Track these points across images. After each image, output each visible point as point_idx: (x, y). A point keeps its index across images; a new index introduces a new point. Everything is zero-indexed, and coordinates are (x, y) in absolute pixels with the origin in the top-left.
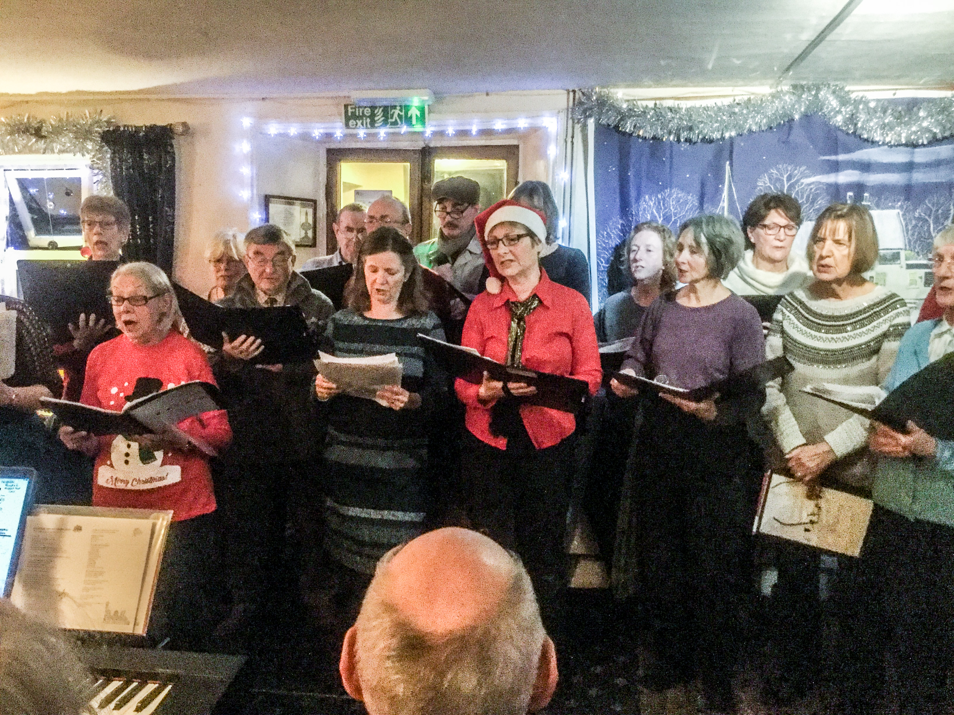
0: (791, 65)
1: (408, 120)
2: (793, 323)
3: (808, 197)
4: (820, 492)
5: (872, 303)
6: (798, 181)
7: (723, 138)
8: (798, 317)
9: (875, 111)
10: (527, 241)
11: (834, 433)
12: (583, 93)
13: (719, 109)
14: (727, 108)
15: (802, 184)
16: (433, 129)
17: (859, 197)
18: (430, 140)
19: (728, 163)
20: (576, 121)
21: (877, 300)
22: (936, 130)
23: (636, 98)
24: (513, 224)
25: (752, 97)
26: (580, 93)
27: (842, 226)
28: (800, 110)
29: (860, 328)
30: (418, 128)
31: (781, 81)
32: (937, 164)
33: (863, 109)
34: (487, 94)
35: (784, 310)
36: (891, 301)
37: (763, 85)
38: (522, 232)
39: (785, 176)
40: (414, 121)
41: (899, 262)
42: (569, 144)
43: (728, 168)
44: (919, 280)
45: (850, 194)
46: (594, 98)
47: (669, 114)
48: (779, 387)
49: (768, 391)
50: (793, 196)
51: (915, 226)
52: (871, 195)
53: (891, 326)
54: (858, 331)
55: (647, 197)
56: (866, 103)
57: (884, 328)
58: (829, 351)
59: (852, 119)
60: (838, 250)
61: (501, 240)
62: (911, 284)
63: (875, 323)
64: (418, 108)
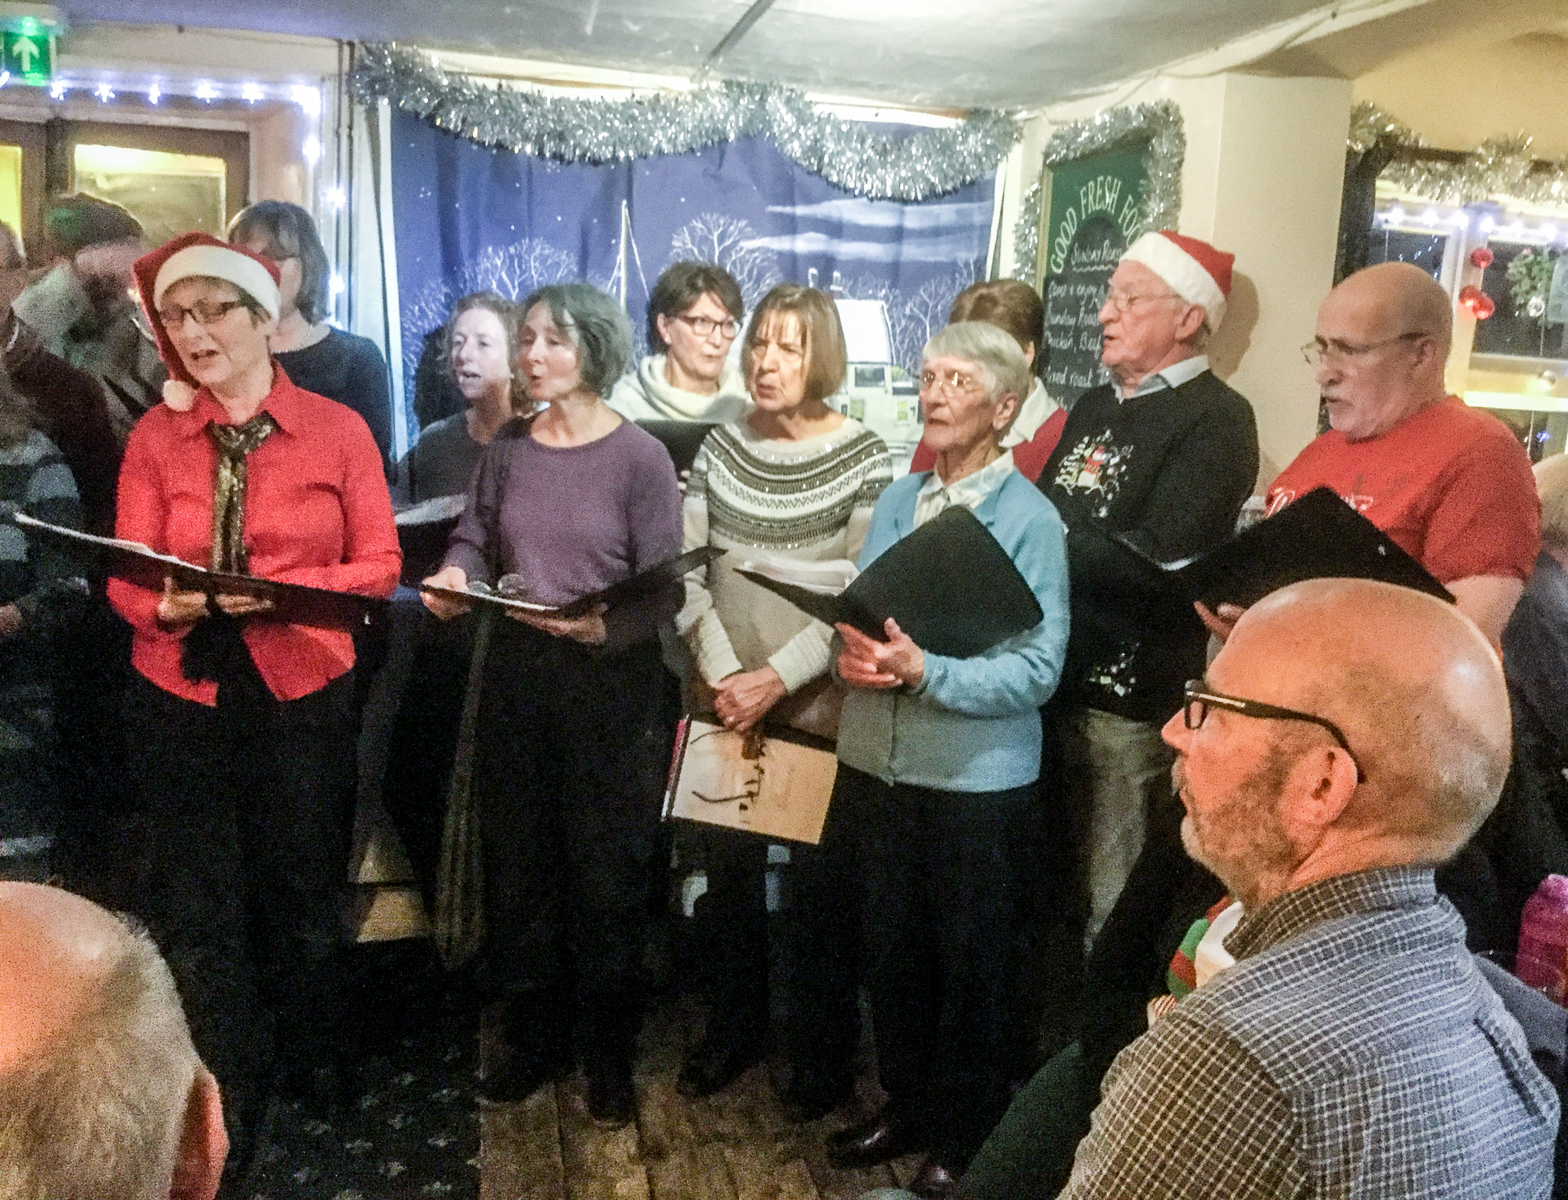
0: (722, 45)
1: (13, 62)
2: (724, 477)
3: (751, 271)
4: (763, 745)
5: (838, 446)
6: (735, 243)
7: (615, 159)
8: (732, 464)
9: (848, 137)
10: (242, 314)
11: (782, 651)
12: (369, 52)
13: (609, 108)
14: (620, 108)
15: (742, 249)
16: (69, 84)
17: (825, 278)
18: (63, 106)
19: (625, 202)
20: (356, 99)
21: (845, 442)
22: (935, 180)
23: (466, 70)
24: (212, 281)
25: (662, 94)
26: (364, 50)
27: (791, 321)
28: (737, 124)
29: (820, 485)
30: (34, 79)
31: (707, 73)
32: (936, 233)
33: (831, 134)
34: (181, 29)
35: (710, 455)
36: (866, 443)
37: (677, 74)
38: (233, 298)
39: (716, 234)
40: (26, 65)
41: (882, 383)
42: (344, 139)
43: (624, 211)
44: (910, 413)
45: (813, 271)
46: (389, 61)
47: (524, 106)
48: (704, 582)
49: (689, 586)
50: (728, 269)
51: (905, 330)
52: (843, 275)
53: (864, 483)
54: (817, 491)
55: (490, 249)
56: (837, 125)
57: (855, 484)
58: (774, 521)
59: (815, 149)
60: (786, 361)
61: (190, 311)
62: (900, 419)
63: (841, 478)
64: (35, 40)
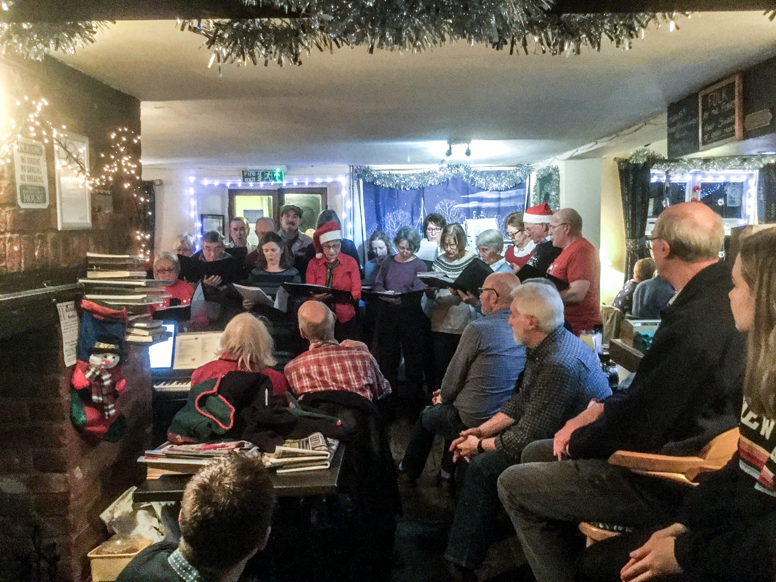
1: (274, 179)
2: (439, 269)
3: (456, 214)
7: (419, 188)
8: (441, 267)
9: (482, 176)
13: (417, 175)
14: (420, 175)
15: (454, 208)
16: (287, 182)
17: (478, 213)
18: (284, 187)
19: (422, 199)
20: (354, 180)
21: (469, 258)
23: (381, 169)
25: (431, 170)
26: (356, 167)
28: (451, 176)
30: (279, 182)
32: (510, 198)
33: (477, 175)
34: (312, 167)
35: (436, 265)
39: (447, 205)
40: (277, 179)
42: (352, 190)
45: (474, 212)
46: (362, 169)
47: (395, 177)
52: (484, 212)
55: (388, 214)
56: (479, 173)
59: (473, 180)
64: (279, 173)
